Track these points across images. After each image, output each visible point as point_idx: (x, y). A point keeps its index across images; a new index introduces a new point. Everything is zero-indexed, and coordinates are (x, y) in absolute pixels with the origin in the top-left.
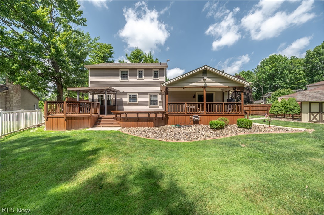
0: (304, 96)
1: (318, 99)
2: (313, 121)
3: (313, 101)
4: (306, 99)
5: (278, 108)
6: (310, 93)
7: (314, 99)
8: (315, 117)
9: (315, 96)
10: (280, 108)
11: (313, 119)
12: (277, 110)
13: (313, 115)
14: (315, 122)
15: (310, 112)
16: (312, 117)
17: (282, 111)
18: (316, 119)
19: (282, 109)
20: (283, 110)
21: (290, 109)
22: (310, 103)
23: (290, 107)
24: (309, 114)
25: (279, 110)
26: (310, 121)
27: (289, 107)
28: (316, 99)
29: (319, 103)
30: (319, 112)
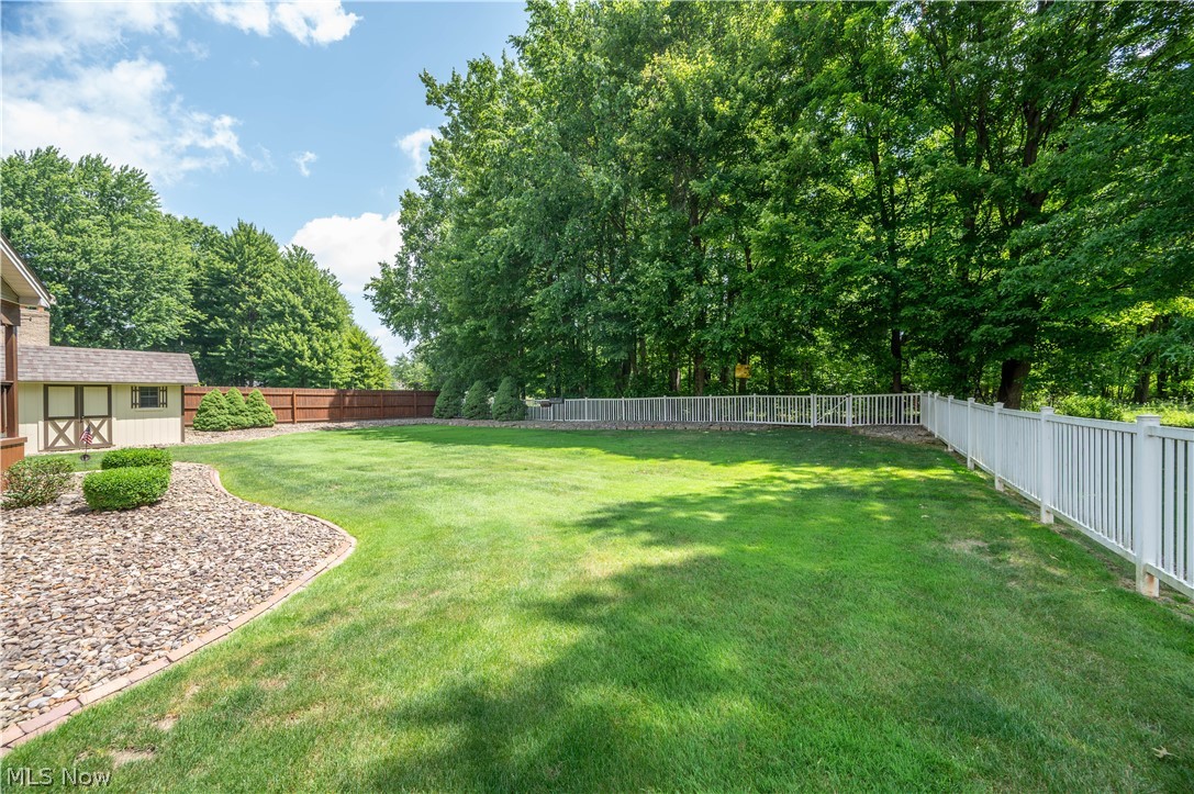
2: (57, 445)
3: (54, 379)
7: (63, 375)
8: (61, 434)
11: (56, 440)
13: (57, 427)
14: (62, 449)
15: (47, 418)
16: (53, 434)
18: (67, 440)
22: (46, 387)
24: (41, 423)
26: (47, 448)
29: (73, 388)
30: (73, 415)
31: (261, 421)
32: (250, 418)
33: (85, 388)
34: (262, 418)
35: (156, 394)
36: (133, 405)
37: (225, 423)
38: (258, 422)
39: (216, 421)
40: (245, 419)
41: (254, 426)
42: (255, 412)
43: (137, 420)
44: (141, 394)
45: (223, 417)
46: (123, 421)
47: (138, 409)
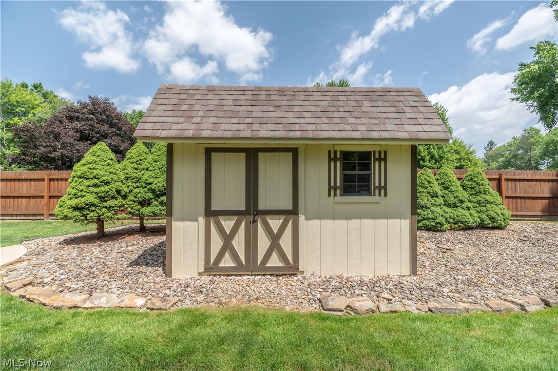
0: (185, 108)
1: (241, 127)
2: (221, 265)
3: (218, 134)
4: (188, 126)
5: (95, 185)
6: (209, 97)
7: (224, 127)
8: (227, 242)
9: (232, 108)
10: (107, 183)
11: (221, 255)
12: (91, 198)
13: (221, 231)
14: (227, 272)
15: (210, 213)
16: (216, 243)
17: (119, 201)
18: (234, 254)
19: (118, 192)
20: (125, 197)
21: (153, 191)
22: (208, 151)
23: (156, 181)
24: (202, 220)
25: (101, 197)
26: (208, 269)
27: (150, 180)
28: (235, 127)
29: (243, 155)
30: (242, 207)
31: (492, 218)
32: (474, 212)
33: (261, 155)
34: (492, 214)
35: (366, 167)
36: (331, 189)
37: (443, 220)
38: (487, 221)
39: (431, 216)
40: (466, 212)
41: (482, 226)
42: (479, 203)
43: (337, 222)
44: (344, 168)
45: (438, 209)
46: (316, 222)
47: (339, 198)
